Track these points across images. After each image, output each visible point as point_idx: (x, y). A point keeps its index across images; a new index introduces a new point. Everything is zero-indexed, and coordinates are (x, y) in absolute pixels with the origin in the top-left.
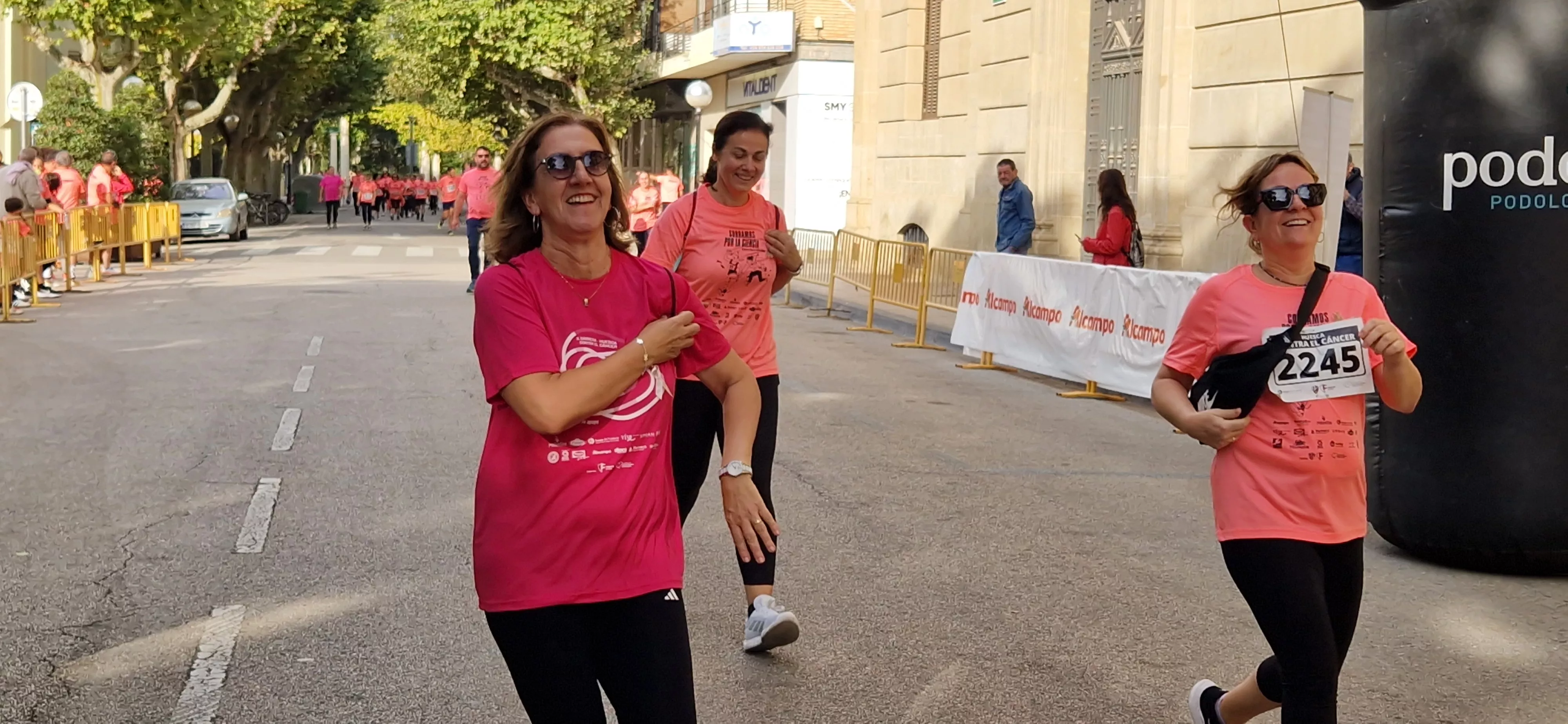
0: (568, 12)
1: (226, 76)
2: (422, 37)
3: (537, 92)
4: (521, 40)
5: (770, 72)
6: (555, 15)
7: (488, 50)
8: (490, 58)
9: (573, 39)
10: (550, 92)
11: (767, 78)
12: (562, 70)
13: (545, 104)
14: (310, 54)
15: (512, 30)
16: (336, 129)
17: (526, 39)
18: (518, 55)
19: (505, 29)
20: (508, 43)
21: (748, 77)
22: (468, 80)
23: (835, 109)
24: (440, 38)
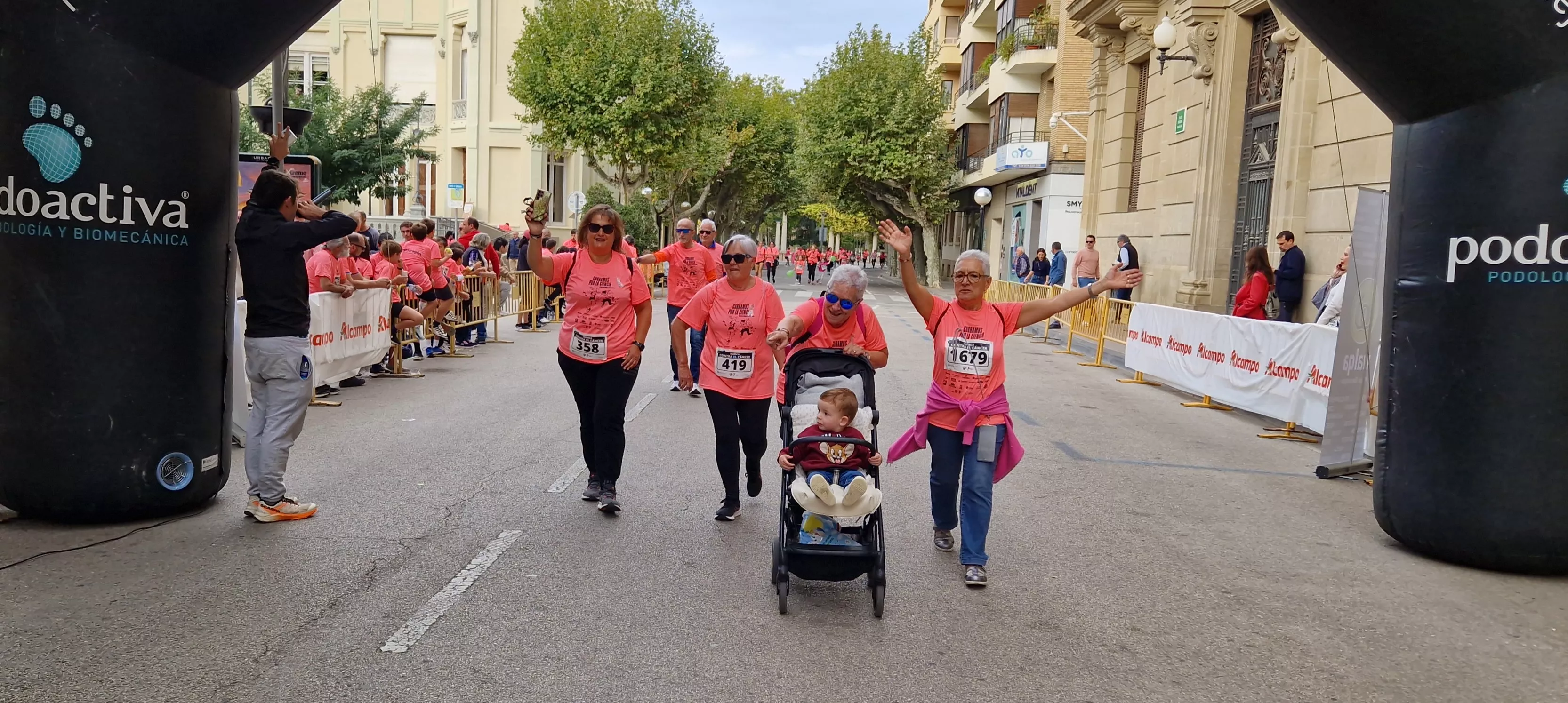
0: (905, 144)
1: (704, 187)
2: (815, 162)
3: (886, 196)
4: (875, 163)
5: (1033, 181)
6: (897, 147)
7: (855, 169)
8: (857, 174)
9: (909, 161)
10: (895, 196)
11: (1030, 186)
12: (902, 181)
13: (891, 203)
14: (754, 173)
15: (871, 156)
16: (780, 219)
17: (879, 162)
18: (874, 172)
19: (866, 156)
20: (868, 164)
21: (1020, 185)
22: (844, 189)
23: (1074, 206)
24: (826, 162)
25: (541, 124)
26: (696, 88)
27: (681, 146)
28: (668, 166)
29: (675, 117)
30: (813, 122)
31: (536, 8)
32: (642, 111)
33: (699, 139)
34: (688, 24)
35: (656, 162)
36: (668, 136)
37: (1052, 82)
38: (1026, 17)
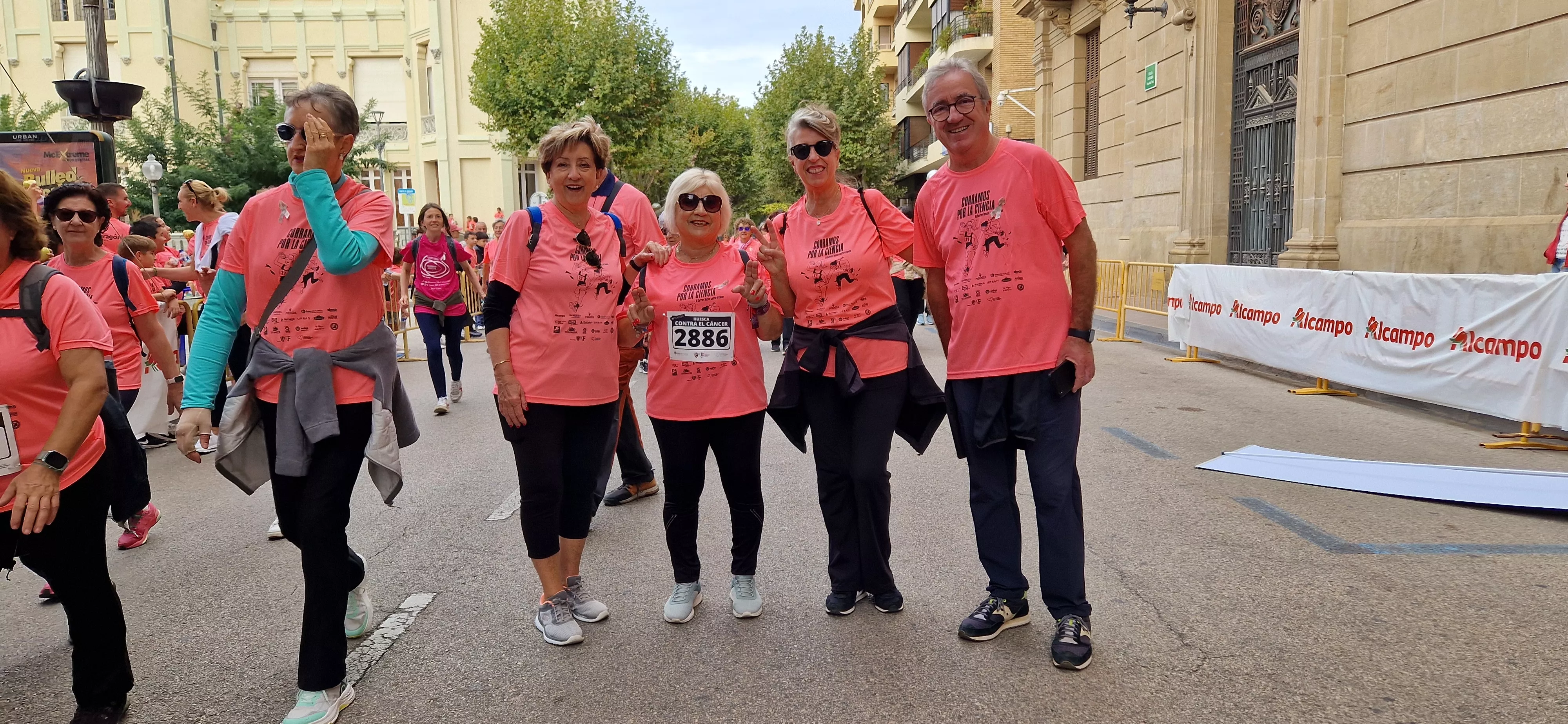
0: (855, 137)
12: (853, 172)
25: (506, 131)
26: (654, 89)
27: (644, 147)
28: (634, 166)
29: (636, 117)
30: (768, 121)
31: (492, 19)
32: (602, 113)
33: (661, 139)
34: (643, 28)
35: (621, 163)
36: (631, 137)
37: (989, 68)
38: (959, 9)
